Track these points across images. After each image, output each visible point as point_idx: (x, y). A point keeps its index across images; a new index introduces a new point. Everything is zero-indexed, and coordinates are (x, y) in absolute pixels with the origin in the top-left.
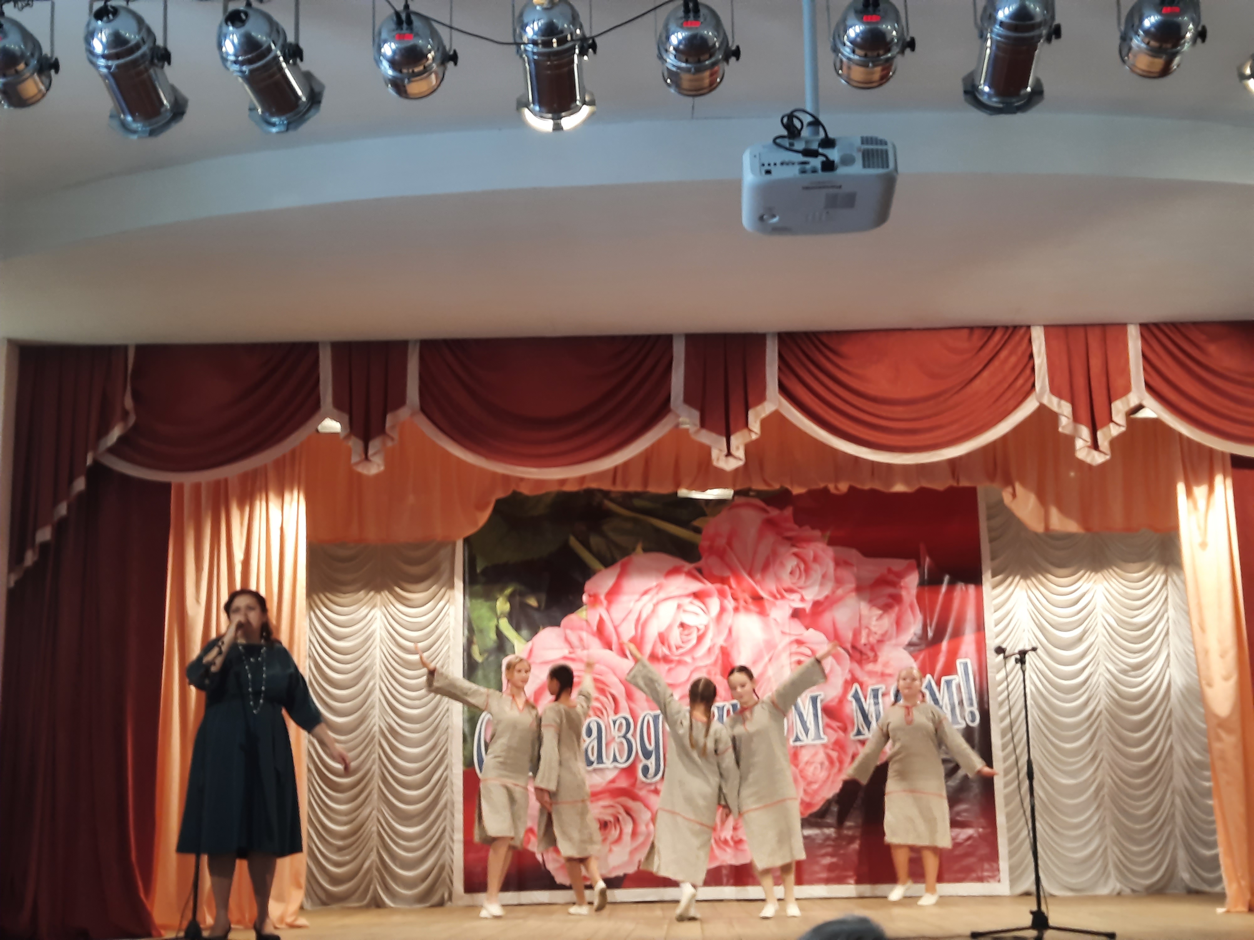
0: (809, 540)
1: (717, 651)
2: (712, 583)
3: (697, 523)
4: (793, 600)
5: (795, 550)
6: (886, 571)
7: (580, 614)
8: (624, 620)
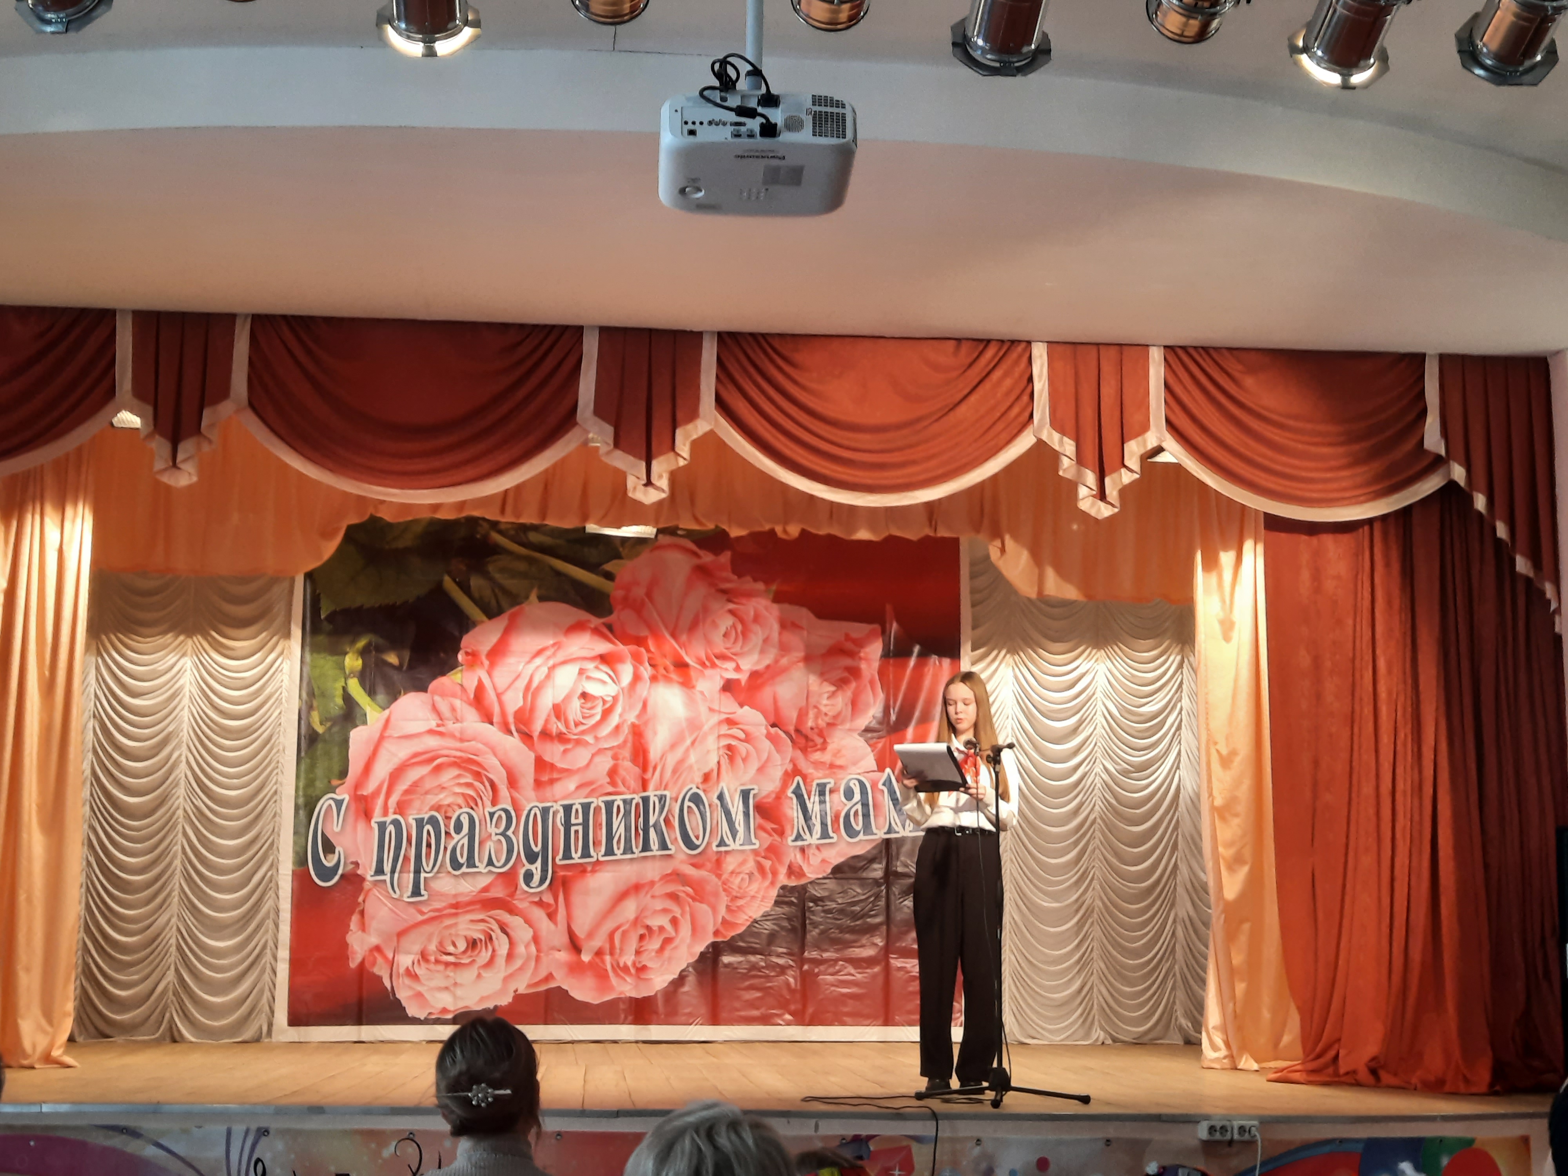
0: (749, 595)
1: (626, 730)
2: (624, 644)
3: (608, 567)
4: (726, 669)
5: (731, 606)
6: (843, 638)
7: (453, 677)
8: (509, 686)
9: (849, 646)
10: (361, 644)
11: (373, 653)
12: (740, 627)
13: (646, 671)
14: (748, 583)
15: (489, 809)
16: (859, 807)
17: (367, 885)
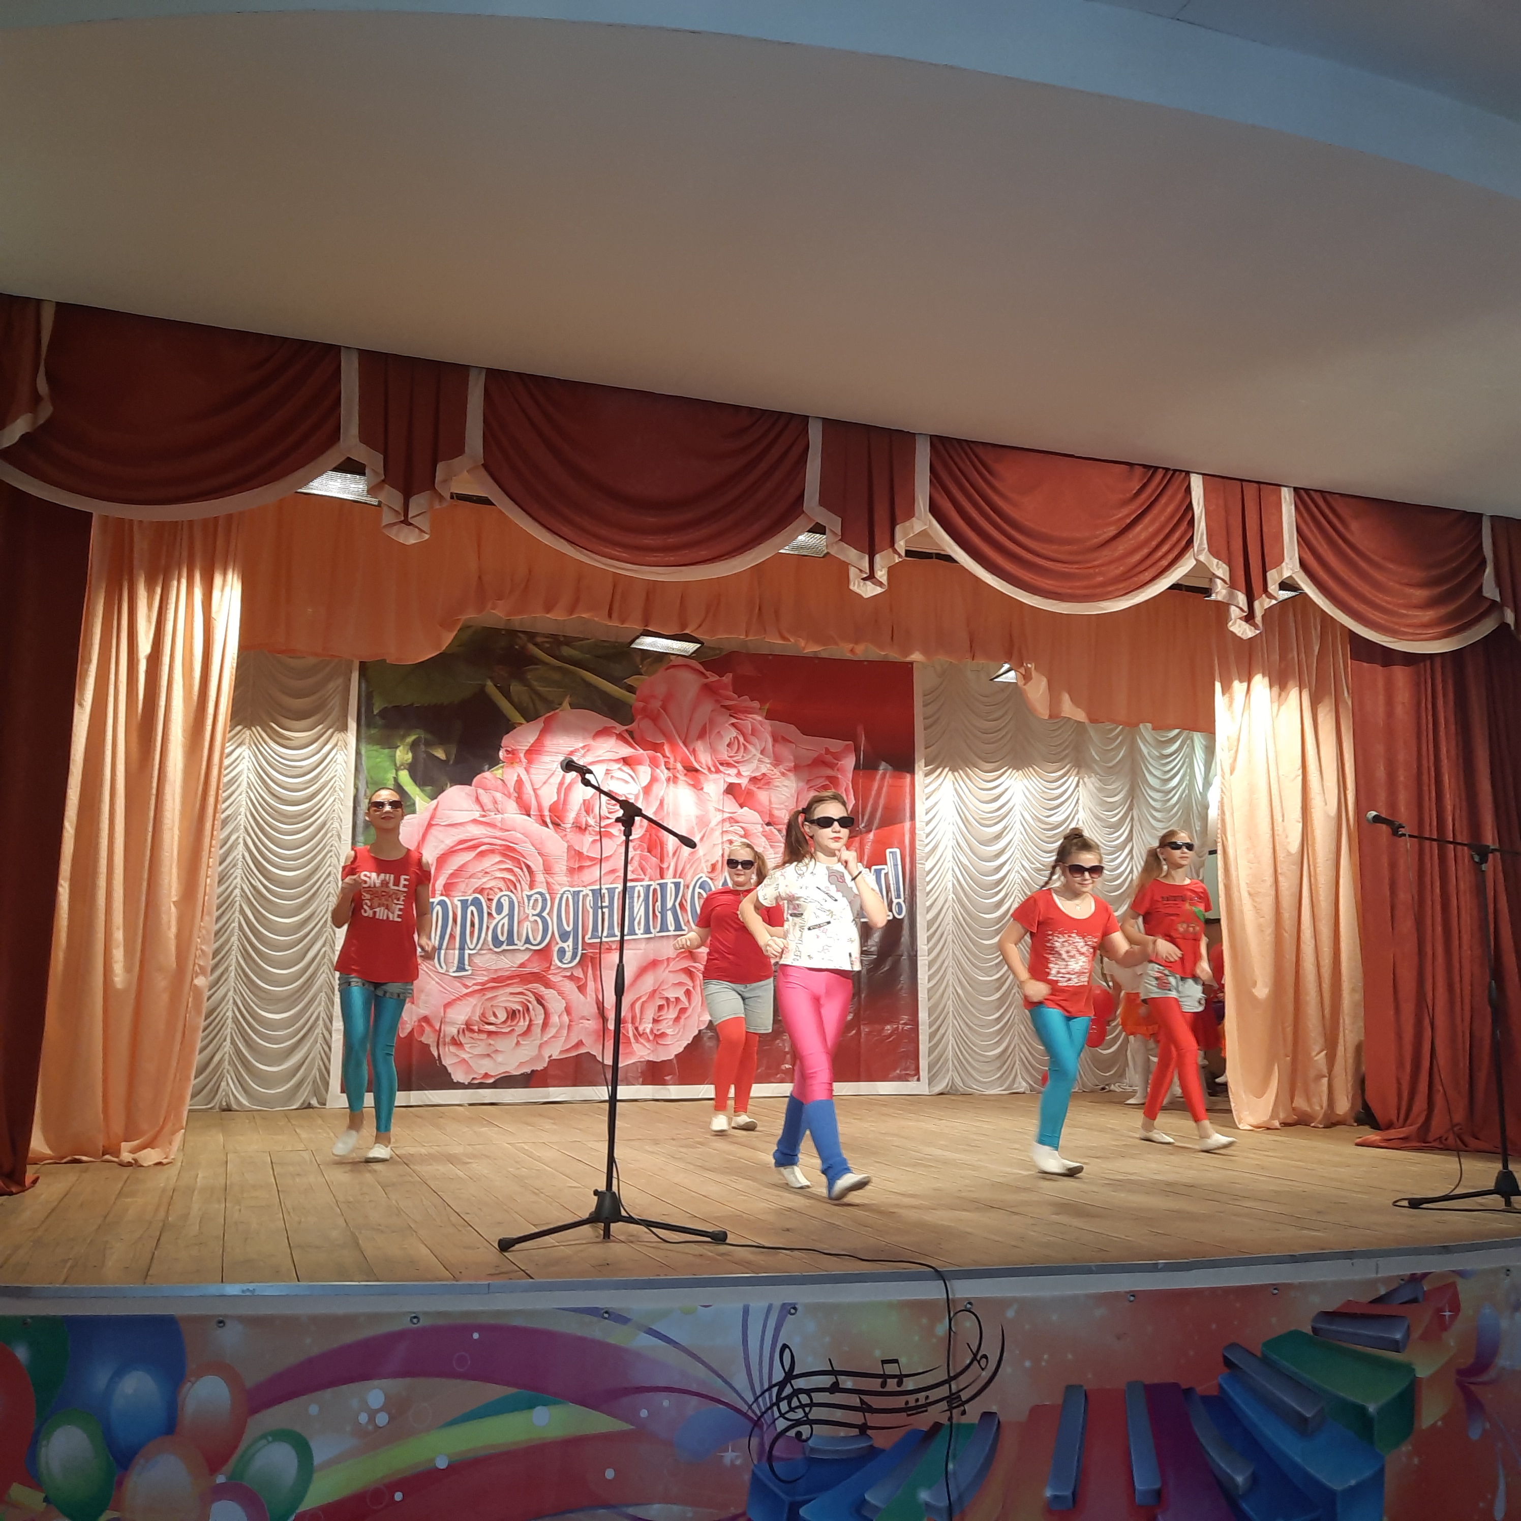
0: (748, 711)
2: (643, 748)
3: (634, 680)
4: (729, 775)
5: (734, 721)
6: (823, 752)
7: (495, 772)
8: (545, 783)
9: (829, 758)
10: (410, 739)
11: (423, 748)
12: (741, 739)
13: (663, 774)
14: (746, 701)
15: (527, 892)
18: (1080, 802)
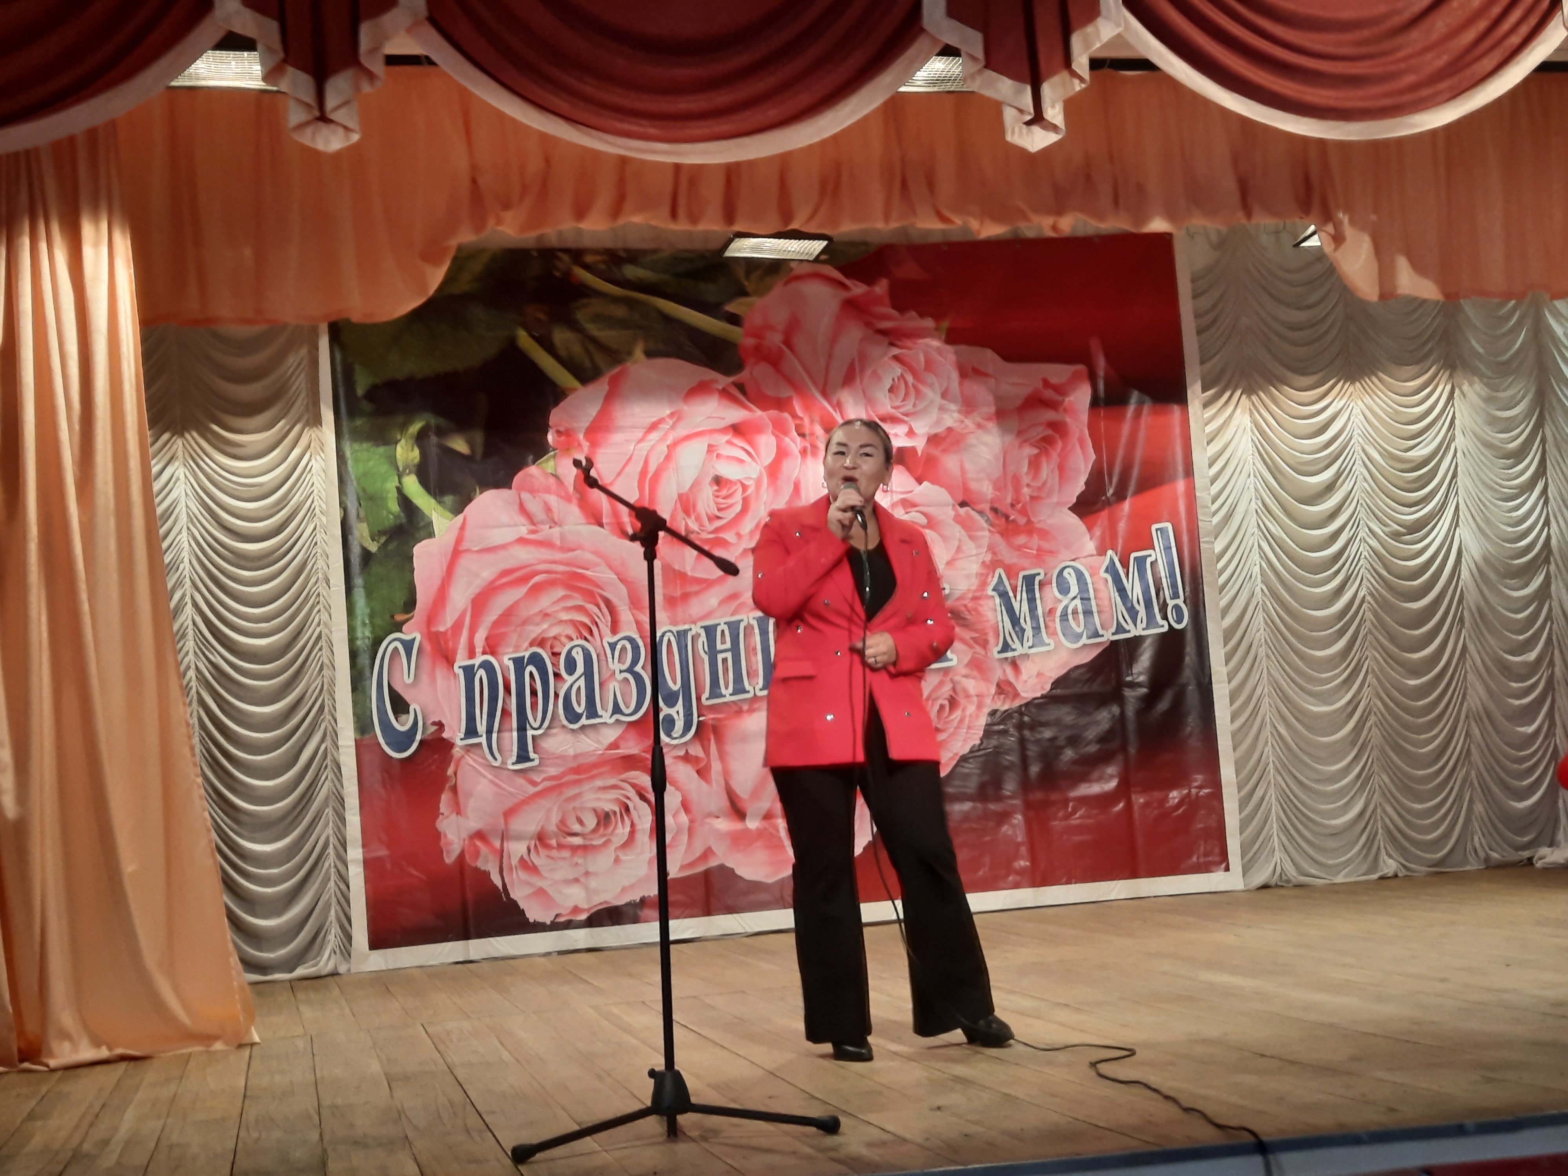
0: (916, 335)
2: (761, 408)
3: (735, 306)
5: (896, 351)
6: (1040, 385)
7: (544, 465)
8: (619, 474)
9: (1049, 394)
10: (415, 427)
11: (434, 439)
12: (910, 379)
13: (794, 444)
14: (913, 321)
15: (609, 638)
16: (1078, 602)
17: (457, 752)
18: (1457, 422)
